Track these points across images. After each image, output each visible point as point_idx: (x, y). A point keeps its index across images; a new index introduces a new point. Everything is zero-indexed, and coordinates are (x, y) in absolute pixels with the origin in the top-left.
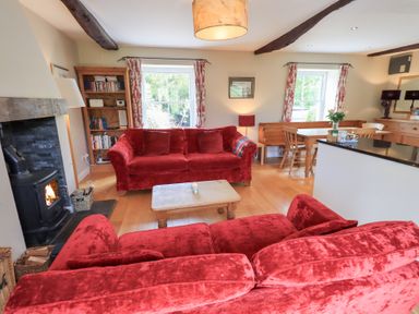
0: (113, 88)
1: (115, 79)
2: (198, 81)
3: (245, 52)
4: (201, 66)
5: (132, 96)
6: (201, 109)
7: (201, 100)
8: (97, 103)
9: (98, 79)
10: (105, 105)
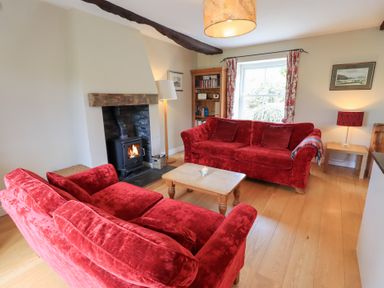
0: (214, 85)
1: (215, 77)
2: (289, 72)
3: (363, 30)
4: (295, 56)
5: (227, 90)
6: (290, 103)
7: (290, 93)
8: (202, 97)
9: (206, 78)
10: (208, 98)
